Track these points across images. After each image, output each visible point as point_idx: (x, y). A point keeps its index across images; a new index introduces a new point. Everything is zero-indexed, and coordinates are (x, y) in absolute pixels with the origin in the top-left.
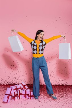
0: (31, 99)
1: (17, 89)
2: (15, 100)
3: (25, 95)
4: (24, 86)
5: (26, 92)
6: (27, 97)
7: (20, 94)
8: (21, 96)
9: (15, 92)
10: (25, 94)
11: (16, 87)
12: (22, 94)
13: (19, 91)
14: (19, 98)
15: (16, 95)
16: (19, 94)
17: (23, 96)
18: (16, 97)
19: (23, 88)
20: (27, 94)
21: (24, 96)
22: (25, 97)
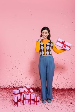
0: (37, 104)
1: (20, 93)
2: (18, 106)
3: (30, 100)
4: (29, 89)
5: (30, 96)
6: (32, 102)
7: (24, 99)
8: (25, 101)
9: (18, 97)
11: (20, 91)
12: (26, 99)
13: (22, 96)
14: (22, 104)
15: (19, 100)
16: (22, 99)
17: (27, 101)
18: (19, 103)
19: (27, 92)
20: (31, 99)
21: (28, 102)
22: (29, 103)
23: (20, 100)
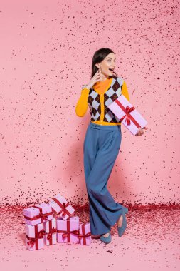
0: (85, 244)
1: (42, 216)
2: (37, 248)
3: (67, 234)
4: (64, 206)
5: (69, 223)
6: (73, 238)
7: (53, 231)
8: (54, 236)
9: (36, 226)
10: (66, 229)
11: (41, 210)
12: (58, 232)
13: (48, 223)
14: (48, 243)
15: (40, 234)
16: (47, 231)
17: (60, 236)
18: (41, 241)
19: (59, 213)
20: (71, 230)
21: (64, 237)
22: (66, 240)
23: (43, 232)
